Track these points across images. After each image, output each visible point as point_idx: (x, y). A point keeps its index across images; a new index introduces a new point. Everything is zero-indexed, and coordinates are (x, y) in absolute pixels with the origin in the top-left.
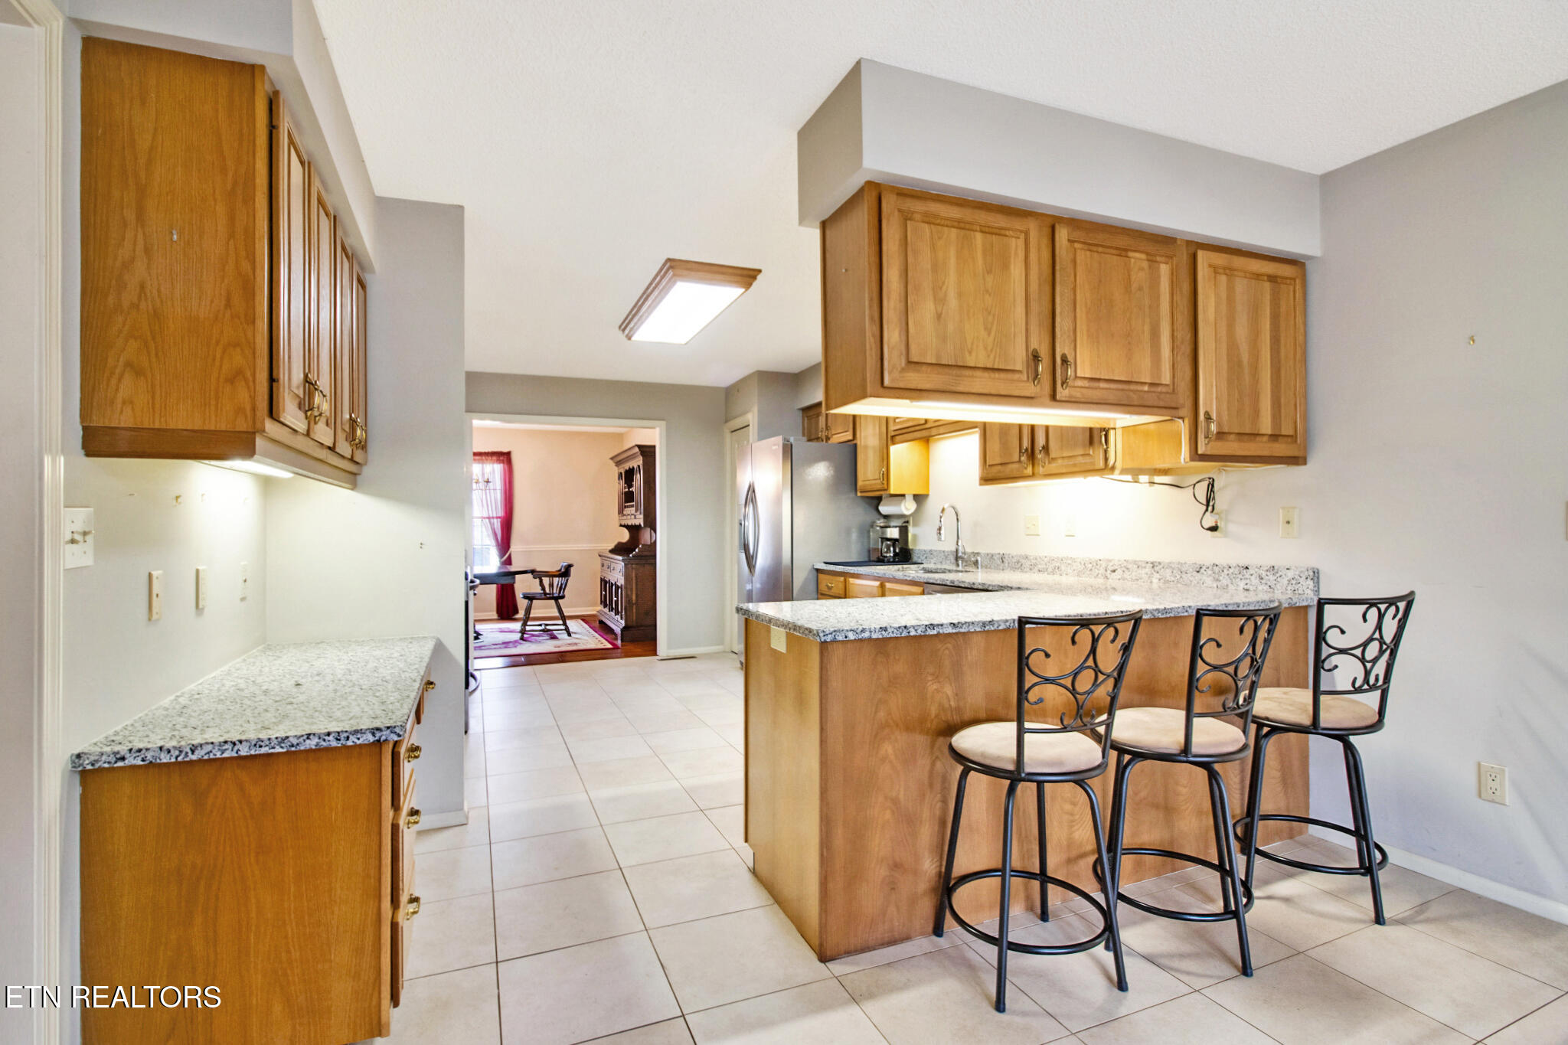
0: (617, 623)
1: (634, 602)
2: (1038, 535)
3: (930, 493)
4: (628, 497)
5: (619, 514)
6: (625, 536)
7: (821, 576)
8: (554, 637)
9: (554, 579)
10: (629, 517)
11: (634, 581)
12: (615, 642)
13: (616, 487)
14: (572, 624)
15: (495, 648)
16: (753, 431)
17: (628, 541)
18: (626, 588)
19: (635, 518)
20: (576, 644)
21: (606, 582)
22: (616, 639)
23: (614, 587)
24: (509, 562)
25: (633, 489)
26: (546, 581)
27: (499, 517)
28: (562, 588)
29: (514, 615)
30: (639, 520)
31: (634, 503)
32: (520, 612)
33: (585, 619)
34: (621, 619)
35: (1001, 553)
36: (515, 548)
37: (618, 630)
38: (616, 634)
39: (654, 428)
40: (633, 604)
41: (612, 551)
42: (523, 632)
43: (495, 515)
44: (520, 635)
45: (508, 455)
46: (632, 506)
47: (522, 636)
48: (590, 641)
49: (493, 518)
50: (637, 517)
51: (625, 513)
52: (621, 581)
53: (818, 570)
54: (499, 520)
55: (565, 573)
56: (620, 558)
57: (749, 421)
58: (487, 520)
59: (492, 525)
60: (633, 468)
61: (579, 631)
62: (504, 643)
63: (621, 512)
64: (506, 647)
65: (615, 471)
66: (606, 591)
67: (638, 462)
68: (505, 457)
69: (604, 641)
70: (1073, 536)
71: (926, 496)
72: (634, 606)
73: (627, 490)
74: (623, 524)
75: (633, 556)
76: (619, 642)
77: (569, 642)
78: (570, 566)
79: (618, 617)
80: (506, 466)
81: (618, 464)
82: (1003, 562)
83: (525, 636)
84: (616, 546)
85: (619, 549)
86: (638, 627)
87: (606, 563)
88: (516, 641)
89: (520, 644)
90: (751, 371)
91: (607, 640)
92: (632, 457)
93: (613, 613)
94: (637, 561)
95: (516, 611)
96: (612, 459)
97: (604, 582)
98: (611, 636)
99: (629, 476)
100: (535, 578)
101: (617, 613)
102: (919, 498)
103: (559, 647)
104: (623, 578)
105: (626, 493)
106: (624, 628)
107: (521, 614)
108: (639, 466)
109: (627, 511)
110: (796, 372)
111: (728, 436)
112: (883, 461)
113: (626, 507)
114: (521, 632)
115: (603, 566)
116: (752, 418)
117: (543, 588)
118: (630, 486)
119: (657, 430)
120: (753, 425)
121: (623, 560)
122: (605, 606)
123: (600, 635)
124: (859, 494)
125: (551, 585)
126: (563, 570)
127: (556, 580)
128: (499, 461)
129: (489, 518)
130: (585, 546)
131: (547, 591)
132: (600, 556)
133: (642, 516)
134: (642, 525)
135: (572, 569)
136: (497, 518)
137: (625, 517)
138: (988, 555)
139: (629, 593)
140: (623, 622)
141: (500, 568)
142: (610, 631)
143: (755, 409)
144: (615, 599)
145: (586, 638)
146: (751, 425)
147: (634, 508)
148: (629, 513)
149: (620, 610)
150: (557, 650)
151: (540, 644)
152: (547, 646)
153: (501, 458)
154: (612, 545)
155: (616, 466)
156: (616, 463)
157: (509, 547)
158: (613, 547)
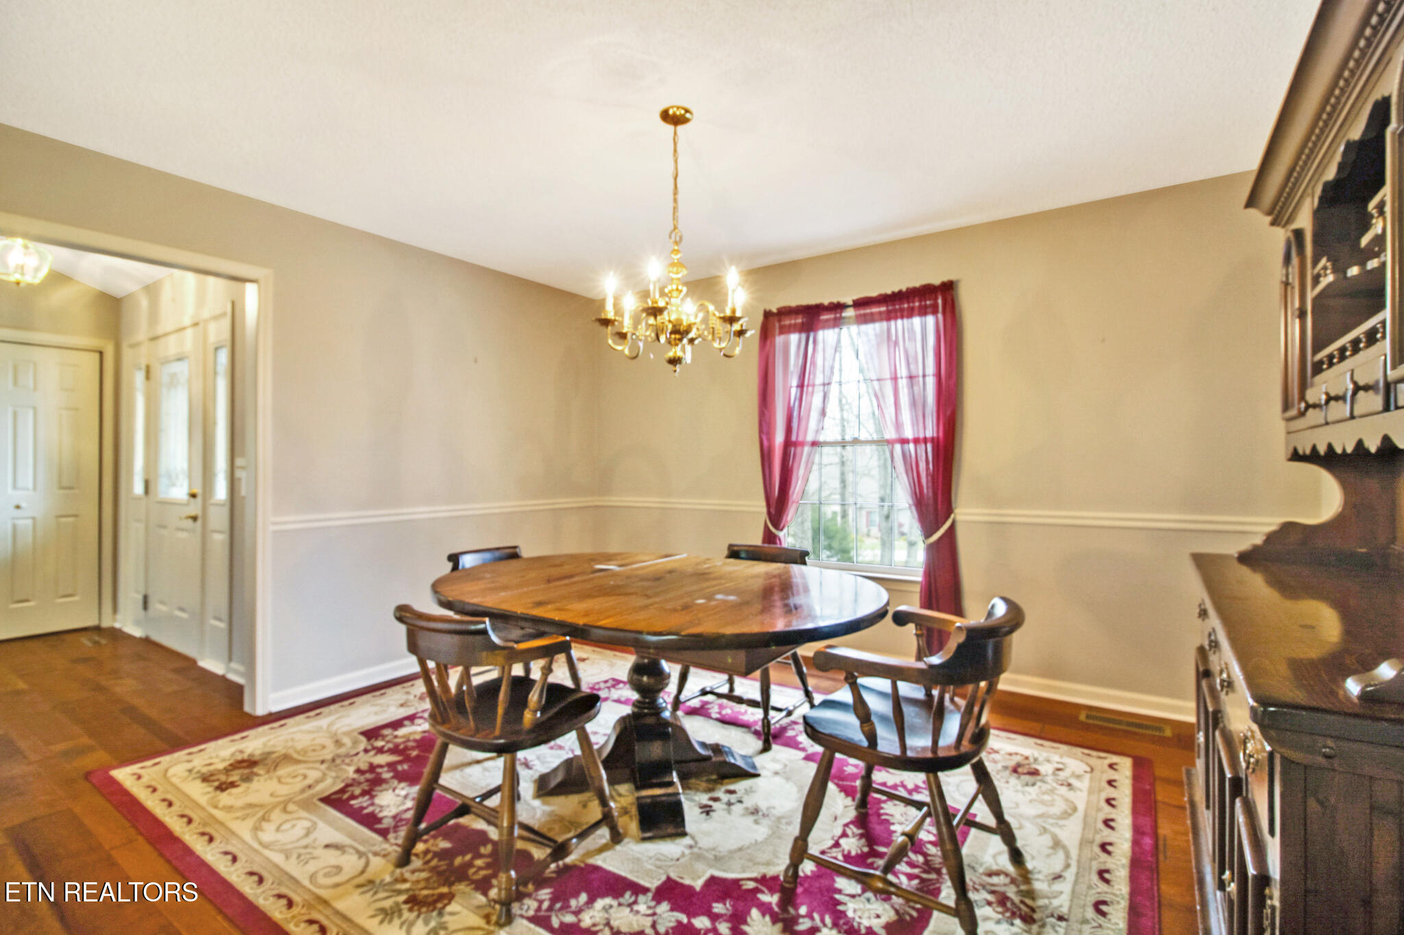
27: (926, 440)
36: (968, 513)
45: (949, 292)
49: (914, 442)
58: (894, 447)
59: (911, 459)
68: (941, 299)
80: (944, 323)
128: (926, 310)
136: (923, 441)
153: (933, 302)
154: (1270, 524)
155: (1273, 223)
156: (1269, 213)
157: (949, 510)
158: (1258, 541)
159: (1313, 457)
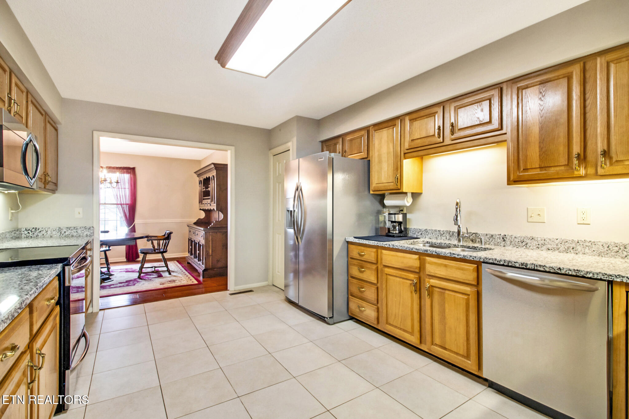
0: (200, 266)
1: (210, 254)
2: (544, 223)
3: (423, 192)
4: (206, 194)
5: (199, 203)
6: (202, 215)
7: (351, 247)
8: (160, 276)
9: (161, 241)
10: (206, 205)
11: (211, 243)
12: (199, 278)
13: (196, 189)
14: (171, 264)
15: (120, 287)
16: (292, 153)
17: (204, 218)
18: (206, 246)
19: (210, 205)
20: (174, 281)
21: (192, 241)
22: (199, 276)
23: (197, 245)
24: (133, 230)
25: (209, 189)
26: (155, 243)
27: (128, 204)
28: (166, 245)
29: (136, 259)
30: (214, 206)
31: (210, 197)
32: (140, 257)
33: (179, 260)
34: (203, 264)
35: (502, 234)
36: (138, 221)
37: (201, 271)
38: (199, 273)
39: (226, 151)
40: (210, 256)
41: (195, 224)
42: (140, 272)
43: (125, 203)
44: (137, 274)
45: (133, 169)
46: (209, 199)
47: (140, 275)
48: (183, 278)
49: (124, 204)
50: (212, 205)
51: (203, 202)
52: (203, 242)
53: (348, 242)
54: (127, 206)
55: (168, 237)
56: (202, 229)
57: (289, 147)
58: (120, 206)
59: (123, 208)
60: (209, 177)
61: (176, 270)
62: (127, 282)
63: (201, 202)
64: (128, 285)
65: (197, 179)
66: (192, 246)
67: (214, 173)
68: (131, 171)
69: (192, 278)
70: (589, 224)
71: (421, 194)
72: (211, 257)
73: (205, 190)
74: (202, 208)
75: (210, 228)
76: (201, 278)
77: (169, 279)
78: (171, 233)
79: (200, 263)
80: (132, 176)
81: (199, 176)
82: (504, 240)
83: (142, 275)
84: (197, 221)
85: (199, 223)
86: (213, 269)
87: (192, 230)
88: (135, 280)
89: (138, 282)
90: (292, 117)
91: (193, 277)
92: (210, 170)
93: (196, 260)
94: (212, 231)
95: (138, 257)
96: (195, 173)
97: (191, 241)
98: (195, 274)
99: (206, 182)
100: (148, 241)
101: (199, 260)
102: (416, 196)
103: (163, 284)
104: (204, 240)
105: (204, 191)
106: (204, 270)
107: (140, 259)
108: (214, 176)
109: (204, 202)
110: (319, 119)
111: (272, 158)
112: (397, 170)
113: (204, 199)
114: (139, 272)
115: (190, 232)
116: (292, 145)
117: (154, 247)
118: (207, 187)
119: (229, 152)
120: (293, 149)
121: (204, 230)
122: (191, 254)
123: (188, 273)
124: (371, 192)
125: (159, 244)
126: (166, 236)
127: (161, 242)
128: (128, 173)
129: (121, 204)
130: (179, 220)
131: (156, 247)
132: (188, 226)
133: (215, 205)
134: (216, 210)
135: (172, 235)
136: (126, 204)
137: (203, 205)
138: (487, 235)
139: (208, 249)
140: (204, 266)
141: (127, 235)
142: (196, 270)
143: (295, 139)
144: (198, 252)
145: (180, 275)
146: (291, 150)
147: (210, 200)
148: (206, 202)
149: (201, 259)
150: (162, 287)
151: (151, 282)
152: (155, 284)
153: (129, 171)
154: (195, 220)
155: (197, 177)
156: (198, 175)
157: (134, 221)
158: (196, 221)
159: (203, 210)
